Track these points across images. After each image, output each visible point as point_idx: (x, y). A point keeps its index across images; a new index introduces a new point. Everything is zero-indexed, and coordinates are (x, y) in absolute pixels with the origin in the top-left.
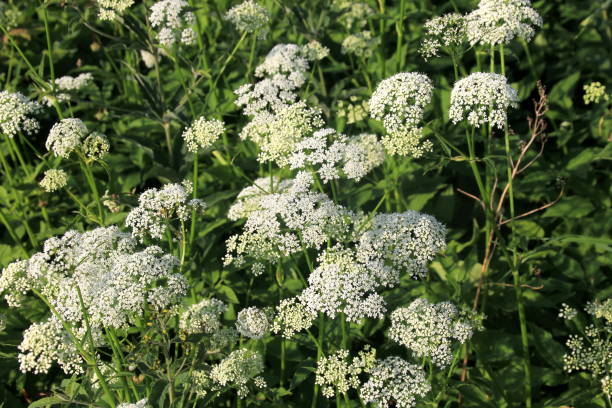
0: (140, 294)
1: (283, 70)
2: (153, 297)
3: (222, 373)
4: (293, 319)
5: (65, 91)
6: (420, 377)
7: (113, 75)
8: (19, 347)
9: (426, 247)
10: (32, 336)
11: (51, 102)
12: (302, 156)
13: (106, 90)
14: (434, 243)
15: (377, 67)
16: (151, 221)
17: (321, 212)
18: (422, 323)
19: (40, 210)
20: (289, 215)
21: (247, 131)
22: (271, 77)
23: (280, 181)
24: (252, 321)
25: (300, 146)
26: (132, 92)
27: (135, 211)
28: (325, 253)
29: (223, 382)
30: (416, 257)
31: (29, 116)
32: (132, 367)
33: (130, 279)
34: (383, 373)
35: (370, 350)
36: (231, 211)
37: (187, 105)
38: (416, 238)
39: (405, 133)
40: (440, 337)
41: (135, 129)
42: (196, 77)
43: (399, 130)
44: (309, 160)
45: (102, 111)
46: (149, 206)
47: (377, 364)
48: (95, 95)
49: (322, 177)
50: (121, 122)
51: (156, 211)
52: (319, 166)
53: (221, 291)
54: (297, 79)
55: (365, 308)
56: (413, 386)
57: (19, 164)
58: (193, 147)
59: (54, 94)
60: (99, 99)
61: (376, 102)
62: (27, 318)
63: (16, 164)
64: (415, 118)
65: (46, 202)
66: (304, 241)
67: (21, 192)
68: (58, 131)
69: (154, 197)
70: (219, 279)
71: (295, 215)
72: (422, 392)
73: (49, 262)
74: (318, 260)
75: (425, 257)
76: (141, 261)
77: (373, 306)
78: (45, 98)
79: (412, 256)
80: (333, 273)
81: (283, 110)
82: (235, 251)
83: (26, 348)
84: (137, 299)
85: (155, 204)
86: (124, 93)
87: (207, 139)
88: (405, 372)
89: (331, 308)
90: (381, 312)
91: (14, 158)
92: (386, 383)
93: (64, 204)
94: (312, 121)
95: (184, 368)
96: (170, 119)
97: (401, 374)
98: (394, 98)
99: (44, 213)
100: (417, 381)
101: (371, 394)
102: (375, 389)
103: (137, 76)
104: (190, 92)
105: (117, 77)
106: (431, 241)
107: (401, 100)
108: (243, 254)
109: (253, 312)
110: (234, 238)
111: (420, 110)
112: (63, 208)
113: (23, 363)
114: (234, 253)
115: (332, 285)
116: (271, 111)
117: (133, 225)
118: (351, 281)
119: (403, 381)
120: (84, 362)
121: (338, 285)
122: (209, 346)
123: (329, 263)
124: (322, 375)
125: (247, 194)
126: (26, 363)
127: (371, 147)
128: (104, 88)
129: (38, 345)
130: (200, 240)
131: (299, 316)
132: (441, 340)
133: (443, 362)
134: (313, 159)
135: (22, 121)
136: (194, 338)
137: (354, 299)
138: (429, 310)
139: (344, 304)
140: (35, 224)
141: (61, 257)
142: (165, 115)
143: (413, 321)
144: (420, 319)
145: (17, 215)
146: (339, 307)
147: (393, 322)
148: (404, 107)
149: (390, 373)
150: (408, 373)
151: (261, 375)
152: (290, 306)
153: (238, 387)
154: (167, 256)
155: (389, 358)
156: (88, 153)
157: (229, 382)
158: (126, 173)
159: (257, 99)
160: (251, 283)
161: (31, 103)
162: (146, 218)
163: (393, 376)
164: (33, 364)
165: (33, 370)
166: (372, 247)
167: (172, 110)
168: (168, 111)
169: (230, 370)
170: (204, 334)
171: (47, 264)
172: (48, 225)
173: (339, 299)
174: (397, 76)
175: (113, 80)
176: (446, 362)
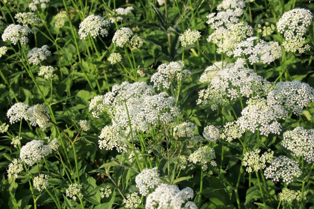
0: (156, 115)
1: (232, 7)
2: (162, 117)
3: (195, 157)
4: (232, 132)
5: (120, 15)
6: (296, 167)
7: (141, 8)
8: (99, 137)
9: (303, 99)
10: (105, 132)
11: (113, 20)
12: (240, 50)
13: (138, 16)
14: (308, 98)
15: (280, 8)
16: (163, 80)
17: (250, 79)
18: (300, 139)
19: (103, 75)
20: (234, 79)
21: (211, 38)
22: (225, 10)
23: (227, 64)
24: (211, 132)
25: (239, 45)
26: (150, 18)
27: (156, 74)
28: (251, 100)
29: (195, 162)
30: (298, 104)
31: (103, 27)
32: (149, 152)
33: (152, 107)
34: (277, 164)
35: (271, 152)
36: (201, 78)
37: (180, 24)
38: (298, 95)
39: (295, 40)
40: (309, 147)
41: (152, 36)
42: (186, 10)
43: (292, 39)
44: (244, 52)
45: (135, 27)
46: (163, 72)
47: (274, 159)
48: (133, 19)
49: (250, 61)
50: (144, 33)
51: (166, 75)
52: (249, 55)
53: (192, 120)
54: (239, 12)
55: (271, 129)
56: (292, 171)
57: (95, 52)
58: (184, 44)
59: (115, 16)
60: (134, 21)
61: (281, 24)
62: (96, 127)
63: (93, 52)
64: (301, 32)
65: (107, 71)
66: (241, 93)
67: (95, 65)
68: (119, 34)
69: (165, 68)
70: (191, 113)
71: (237, 79)
72: (297, 174)
73: (115, 96)
74: (247, 103)
75: (303, 105)
76: (158, 99)
77: (275, 128)
78: (110, 19)
79: (296, 104)
80: (255, 110)
81: (232, 27)
82: (203, 97)
83: (103, 137)
84: (155, 117)
85: (165, 71)
86: (146, 18)
87: (192, 41)
88: (288, 164)
89: (253, 128)
90: (279, 131)
91: (92, 49)
92: (278, 169)
93: (115, 73)
94: (246, 33)
95: (176, 153)
96: (171, 31)
97: (286, 165)
98: (291, 22)
99: (106, 76)
100: (295, 169)
101: (270, 174)
102: (272, 171)
103: (155, 8)
104: (182, 17)
105: (143, 10)
106: (306, 96)
107: (295, 23)
108: (207, 99)
109: (212, 128)
110: (203, 91)
111: (304, 28)
112: (114, 74)
113: (101, 144)
114: (202, 99)
115: (254, 116)
116: (225, 27)
117: (154, 81)
118: (264, 115)
119: (287, 168)
120: (128, 146)
121: (257, 116)
122: (188, 144)
123: (252, 105)
124: (246, 161)
125: (210, 69)
126: (102, 144)
127: (276, 48)
128: (137, 15)
129: (108, 136)
130: (183, 94)
131: (235, 131)
132: (309, 149)
133: (310, 160)
134: (246, 52)
135: (100, 30)
136: (182, 139)
137: (265, 124)
138: (304, 132)
139: (260, 126)
140: (101, 82)
141: (120, 94)
142: (168, 29)
143: (295, 138)
144: (299, 137)
145: (93, 77)
146: (257, 127)
147: (284, 138)
148: (296, 26)
149: (280, 164)
150: (290, 165)
151: (215, 160)
152: (231, 126)
153: (202, 165)
154: (171, 98)
155: (280, 157)
156: (133, 45)
157: (198, 162)
158: (145, 59)
159: (218, 21)
160: (207, 116)
161: (105, 21)
162: (161, 78)
163: (282, 165)
164: (105, 145)
165: (106, 148)
166: (275, 98)
167: (172, 27)
168: (170, 27)
169: (199, 156)
170: (187, 138)
171: (113, 98)
172: (107, 83)
173: (257, 123)
174: (293, 10)
175: (141, 11)
176: (311, 160)
